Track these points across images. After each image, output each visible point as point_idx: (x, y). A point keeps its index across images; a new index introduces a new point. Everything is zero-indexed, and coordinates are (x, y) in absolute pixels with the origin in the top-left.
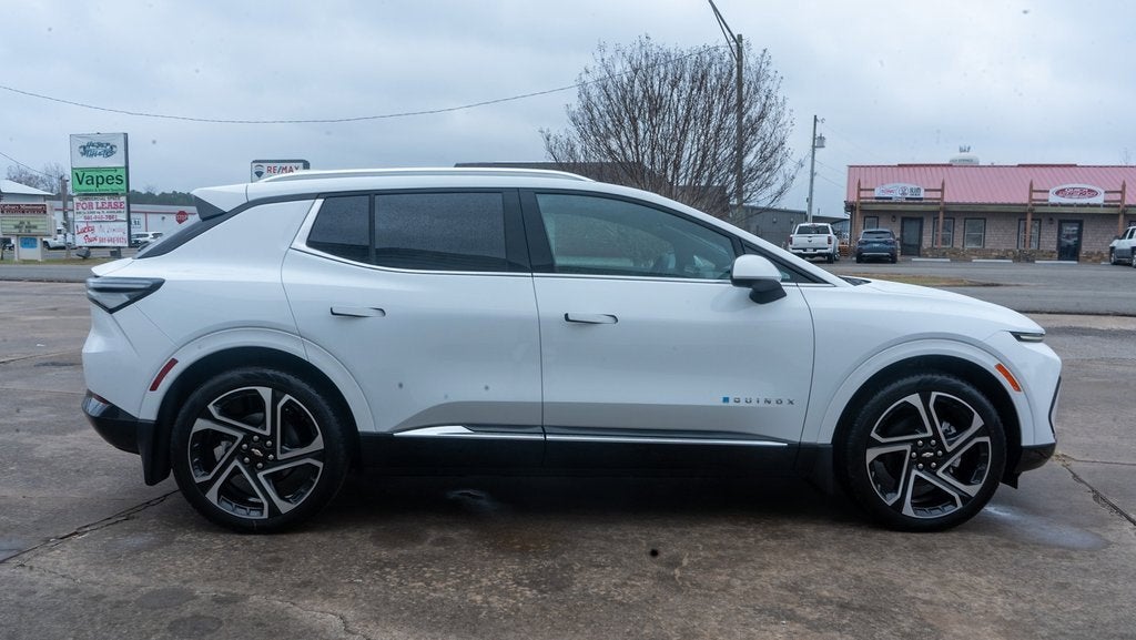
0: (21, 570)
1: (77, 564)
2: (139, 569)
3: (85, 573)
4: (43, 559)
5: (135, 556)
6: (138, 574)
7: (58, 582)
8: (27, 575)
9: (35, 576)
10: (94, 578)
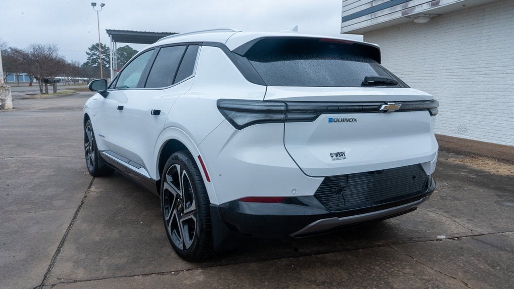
0: (472, 229)
1: (448, 224)
2: (425, 216)
3: (446, 221)
4: (462, 231)
5: (423, 221)
6: (427, 215)
7: (458, 220)
8: (471, 227)
9: (467, 225)
10: (444, 218)
